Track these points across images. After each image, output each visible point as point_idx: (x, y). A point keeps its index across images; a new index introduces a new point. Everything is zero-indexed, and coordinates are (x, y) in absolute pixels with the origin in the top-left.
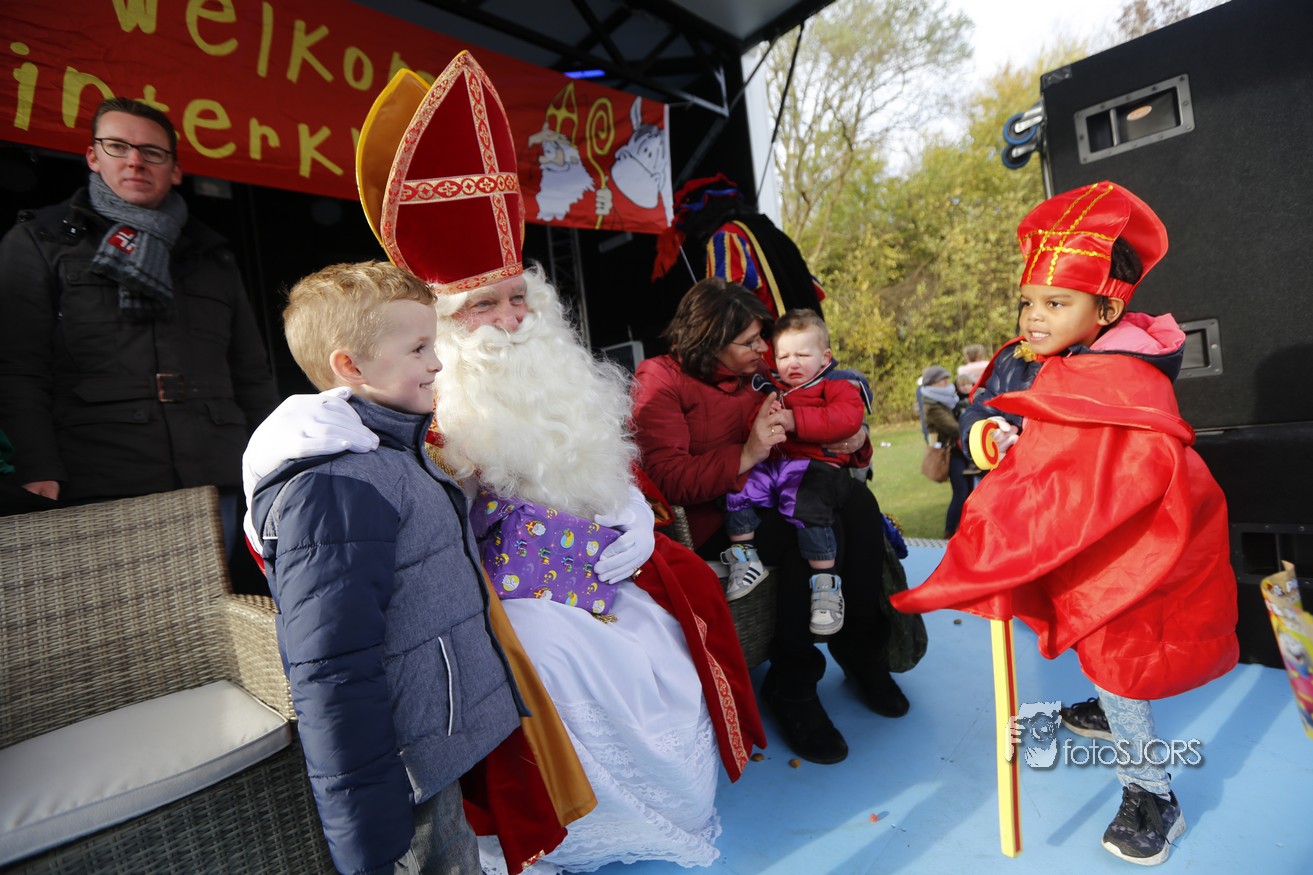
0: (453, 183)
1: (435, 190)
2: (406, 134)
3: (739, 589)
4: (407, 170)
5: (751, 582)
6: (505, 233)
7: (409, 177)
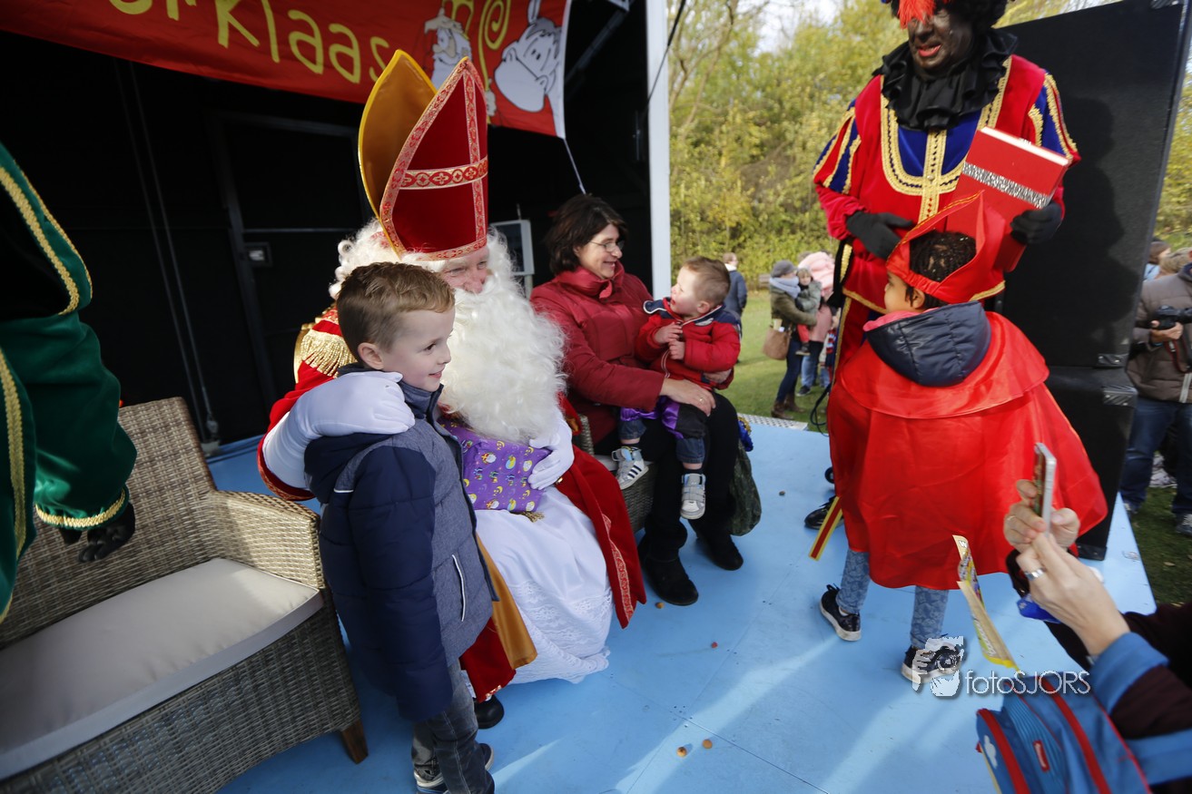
0: (446, 174)
1: (431, 179)
2: (413, 132)
3: (625, 481)
4: (410, 161)
5: (633, 477)
6: (480, 213)
7: (412, 167)
